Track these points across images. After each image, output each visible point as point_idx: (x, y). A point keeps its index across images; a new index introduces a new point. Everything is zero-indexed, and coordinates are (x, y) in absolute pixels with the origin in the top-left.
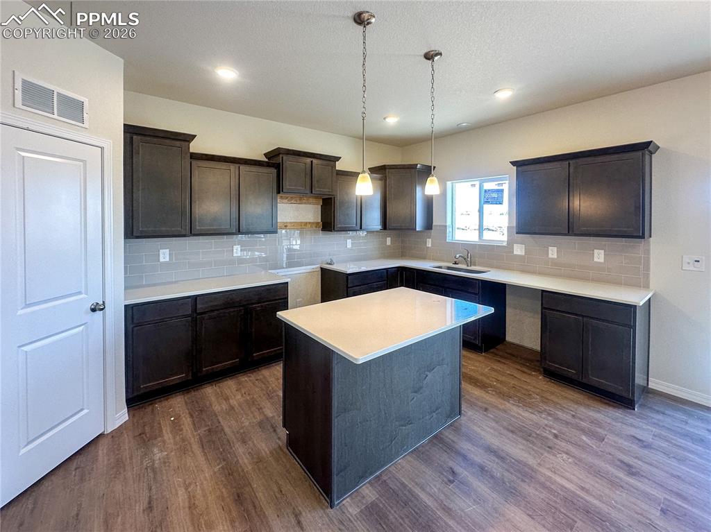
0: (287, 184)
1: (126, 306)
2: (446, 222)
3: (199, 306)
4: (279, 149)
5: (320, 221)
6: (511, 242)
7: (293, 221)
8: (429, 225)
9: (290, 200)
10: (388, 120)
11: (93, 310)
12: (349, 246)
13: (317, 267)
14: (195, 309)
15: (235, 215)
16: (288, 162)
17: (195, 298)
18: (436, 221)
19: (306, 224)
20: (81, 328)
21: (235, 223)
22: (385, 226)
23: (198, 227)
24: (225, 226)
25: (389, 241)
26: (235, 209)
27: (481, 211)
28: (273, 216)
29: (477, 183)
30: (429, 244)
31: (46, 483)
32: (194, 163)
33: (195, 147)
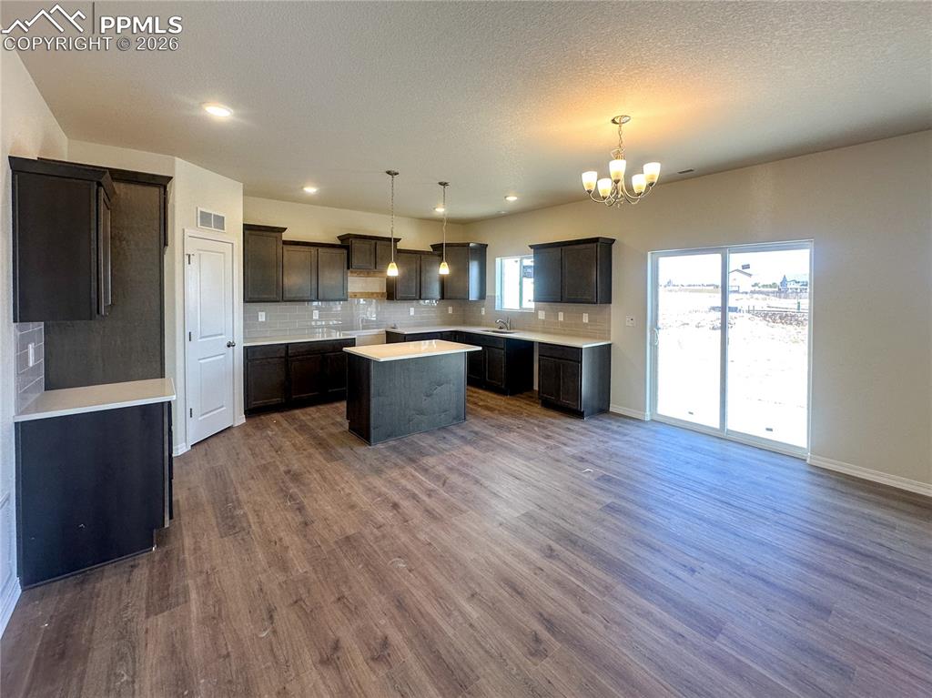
0: (355, 261)
1: (244, 347)
2: (495, 292)
3: (290, 351)
4: (349, 234)
5: (385, 291)
6: (537, 309)
7: (362, 291)
8: (482, 295)
9: (359, 275)
10: (437, 210)
11: (229, 346)
12: (412, 313)
13: (382, 330)
14: (287, 351)
15: (314, 286)
16: (356, 244)
17: (287, 345)
18: (488, 293)
19: (372, 294)
20: (222, 357)
21: (314, 292)
22: (443, 297)
23: (287, 295)
24: (307, 295)
25: (450, 310)
26: (314, 282)
27: (521, 284)
28: (344, 287)
29: (518, 259)
30: (483, 313)
31: (210, 441)
32: (286, 247)
33: (286, 236)
